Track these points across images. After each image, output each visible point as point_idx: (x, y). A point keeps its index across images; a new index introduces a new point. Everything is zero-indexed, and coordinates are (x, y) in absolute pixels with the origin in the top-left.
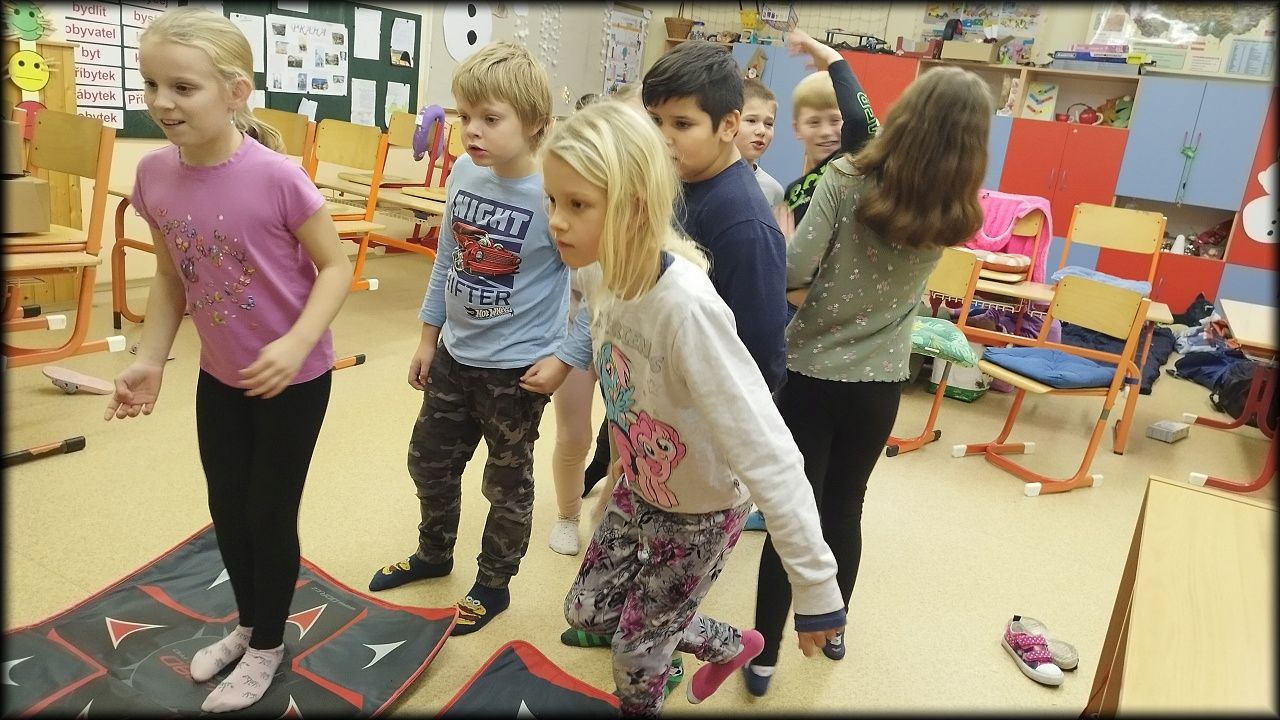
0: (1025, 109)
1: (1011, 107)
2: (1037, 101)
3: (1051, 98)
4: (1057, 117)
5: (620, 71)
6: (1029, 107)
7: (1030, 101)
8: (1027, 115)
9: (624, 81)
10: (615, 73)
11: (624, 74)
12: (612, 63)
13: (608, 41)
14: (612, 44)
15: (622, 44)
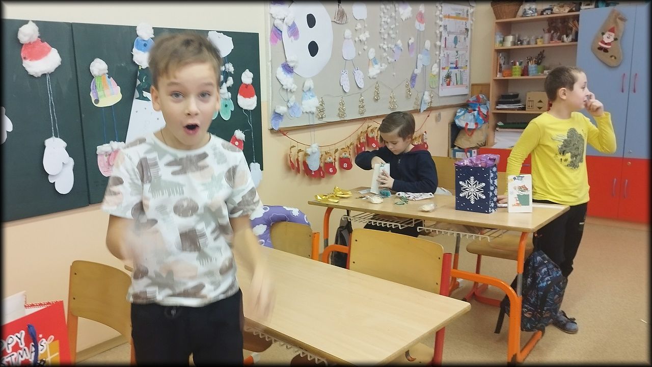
5: (453, 59)
9: (456, 68)
10: (448, 62)
11: (457, 61)
12: (446, 52)
13: (441, 32)
14: (444, 35)
15: (453, 33)
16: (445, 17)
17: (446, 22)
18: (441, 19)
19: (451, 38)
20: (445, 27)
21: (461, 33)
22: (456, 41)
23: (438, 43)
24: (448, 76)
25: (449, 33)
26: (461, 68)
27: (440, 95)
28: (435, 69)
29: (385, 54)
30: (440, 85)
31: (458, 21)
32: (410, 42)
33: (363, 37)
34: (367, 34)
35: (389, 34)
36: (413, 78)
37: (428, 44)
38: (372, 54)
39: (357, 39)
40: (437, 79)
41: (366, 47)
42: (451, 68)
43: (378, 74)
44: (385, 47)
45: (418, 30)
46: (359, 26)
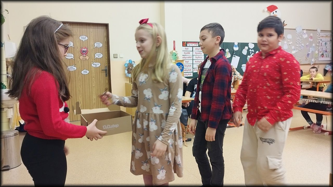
5: (325, 49)
9: (326, 52)
10: (322, 50)
12: (321, 47)
13: (319, 41)
14: (321, 42)
15: (324, 41)
16: (321, 37)
17: (322, 38)
18: (319, 38)
19: (324, 43)
20: (321, 40)
21: (328, 41)
22: (326, 44)
23: (318, 45)
24: (323, 54)
25: (323, 42)
26: (328, 52)
27: (319, 60)
28: (317, 52)
29: (297, 48)
30: (319, 57)
31: (327, 38)
32: (307, 44)
33: (290, 43)
34: (292, 43)
35: (299, 42)
36: (308, 55)
37: (314, 45)
38: (293, 47)
39: (288, 44)
40: (318, 55)
41: (291, 46)
42: (323, 52)
43: (295, 53)
44: (298, 46)
45: (310, 41)
46: (289, 41)
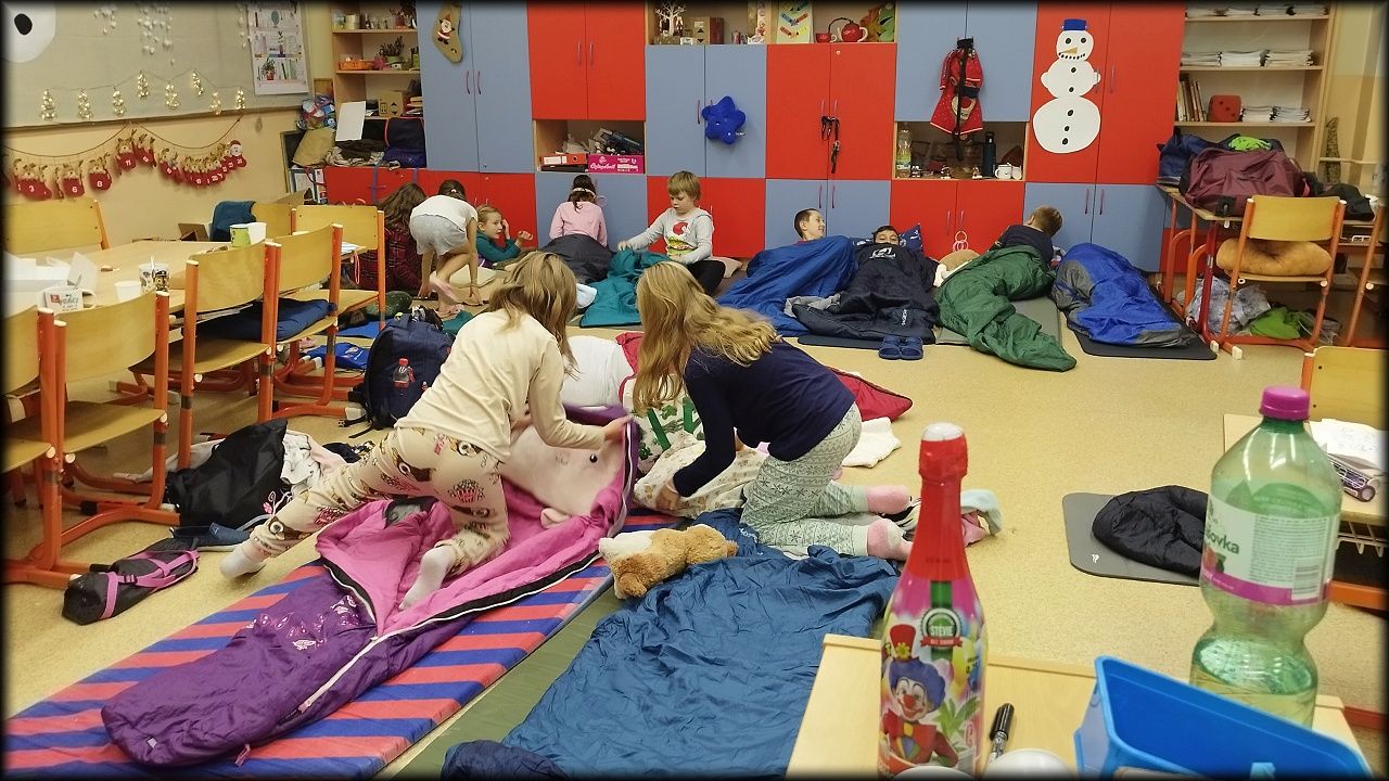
0: (779, 31)
1: (762, 32)
2: (791, 21)
3: (805, 16)
4: (817, 37)
5: (276, 44)
6: (783, 29)
7: (783, 23)
8: (782, 39)
9: (282, 55)
10: (265, 48)
11: (281, 46)
12: (258, 33)
19: (266, 16)
21: (283, 7)
22: (275, 18)
23: (243, 20)
24: (269, 67)
25: (262, 7)
26: (291, 55)
27: (257, 94)
30: (256, 79)
40: (249, 70)
42: (271, 56)
